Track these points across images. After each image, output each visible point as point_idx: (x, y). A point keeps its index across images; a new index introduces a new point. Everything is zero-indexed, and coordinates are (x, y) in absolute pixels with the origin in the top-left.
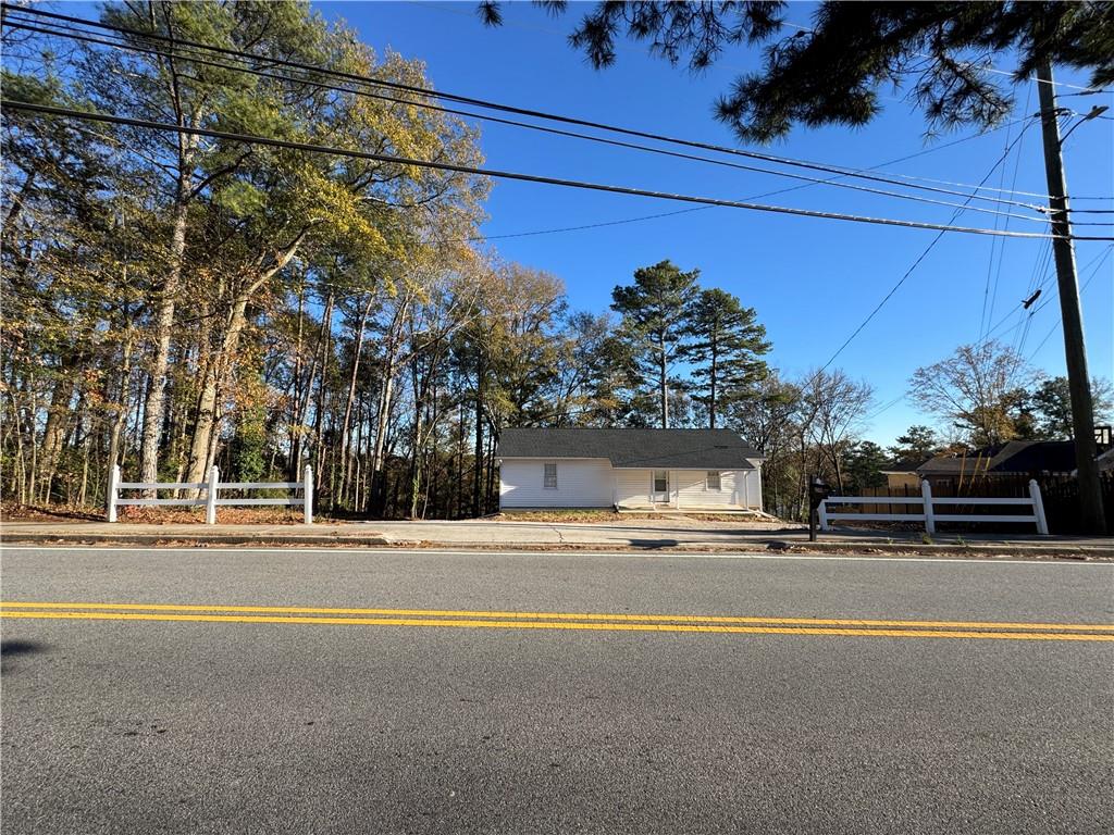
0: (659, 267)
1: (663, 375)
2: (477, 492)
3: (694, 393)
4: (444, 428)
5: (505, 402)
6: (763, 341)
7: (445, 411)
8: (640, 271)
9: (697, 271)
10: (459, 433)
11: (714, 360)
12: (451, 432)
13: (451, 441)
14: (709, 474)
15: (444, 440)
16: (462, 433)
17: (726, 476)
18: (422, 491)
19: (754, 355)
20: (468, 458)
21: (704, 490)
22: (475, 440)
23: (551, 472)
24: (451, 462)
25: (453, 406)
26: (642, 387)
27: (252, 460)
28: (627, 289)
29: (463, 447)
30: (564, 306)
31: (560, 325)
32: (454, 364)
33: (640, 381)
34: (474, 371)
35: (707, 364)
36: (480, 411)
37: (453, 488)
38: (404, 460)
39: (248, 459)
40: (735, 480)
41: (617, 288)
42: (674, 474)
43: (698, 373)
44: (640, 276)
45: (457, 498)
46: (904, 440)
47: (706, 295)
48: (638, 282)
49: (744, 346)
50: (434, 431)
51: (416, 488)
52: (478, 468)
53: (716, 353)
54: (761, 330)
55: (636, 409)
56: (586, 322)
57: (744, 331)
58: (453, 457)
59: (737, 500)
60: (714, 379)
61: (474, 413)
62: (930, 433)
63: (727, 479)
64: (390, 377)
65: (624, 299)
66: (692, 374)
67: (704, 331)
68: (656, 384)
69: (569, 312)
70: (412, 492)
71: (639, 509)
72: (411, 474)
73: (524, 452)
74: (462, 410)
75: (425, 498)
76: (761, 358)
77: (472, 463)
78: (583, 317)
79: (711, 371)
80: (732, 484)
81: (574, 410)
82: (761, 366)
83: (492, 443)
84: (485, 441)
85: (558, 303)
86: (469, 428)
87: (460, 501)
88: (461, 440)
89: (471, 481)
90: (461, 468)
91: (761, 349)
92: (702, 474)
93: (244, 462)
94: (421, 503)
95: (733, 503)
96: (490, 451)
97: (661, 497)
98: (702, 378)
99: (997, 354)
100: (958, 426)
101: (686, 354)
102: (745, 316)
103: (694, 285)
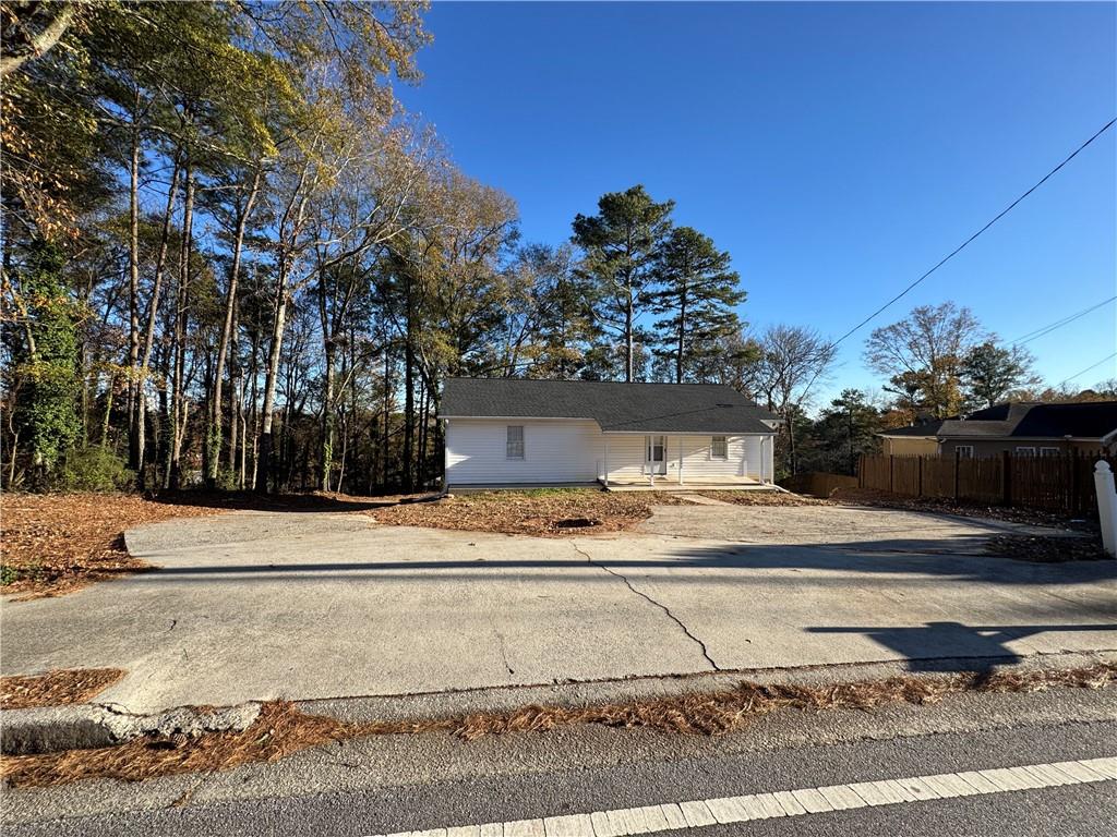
0: (630, 193)
1: (628, 324)
2: (407, 456)
3: (658, 347)
4: (365, 382)
5: (444, 346)
6: (735, 290)
7: (366, 362)
8: (606, 198)
9: (671, 203)
10: (384, 388)
11: (683, 309)
12: (374, 388)
13: (374, 397)
14: (714, 440)
15: (366, 396)
16: (388, 387)
17: (733, 441)
18: (336, 458)
19: (724, 306)
20: (398, 415)
21: (708, 459)
22: (405, 396)
23: (516, 435)
24: (374, 422)
25: (376, 354)
26: (601, 339)
27: (57, 417)
28: (590, 220)
29: (389, 404)
30: (515, 235)
31: (510, 258)
32: (376, 302)
33: (598, 331)
34: (402, 315)
35: (672, 315)
36: (410, 362)
37: (377, 451)
38: (313, 419)
39: (50, 417)
40: (744, 446)
41: (579, 217)
42: (673, 440)
43: (661, 325)
44: (607, 204)
45: (383, 462)
46: (837, 403)
47: (677, 234)
48: (601, 213)
49: (713, 296)
50: (353, 383)
51: (329, 454)
52: (409, 429)
53: (684, 302)
54: (734, 279)
55: (590, 363)
56: (540, 256)
57: (714, 279)
58: (377, 416)
59: (746, 471)
60: (681, 331)
61: (401, 365)
62: (861, 396)
63: (735, 445)
64: (281, 303)
65: (586, 231)
66: (655, 325)
67: (671, 277)
68: (619, 333)
69: (521, 243)
70: (323, 459)
71: (631, 484)
72: (323, 437)
73: (479, 408)
74: (387, 360)
75: (341, 467)
76: (732, 310)
77: (401, 423)
78: (537, 251)
79: (679, 321)
80: (740, 451)
81: (523, 363)
82: (731, 318)
83: (425, 400)
84: (416, 397)
85: (507, 230)
86: (396, 382)
87: (386, 467)
88: (387, 395)
89: (400, 443)
90: (387, 430)
91: (733, 299)
92: (706, 439)
93: (42, 421)
94: (335, 473)
95: (741, 474)
96: (421, 409)
97: (657, 469)
98: (665, 330)
99: (951, 317)
100: (886, 389)
101: (649, 302)
102: (717, 261)
103: (667, 220)
